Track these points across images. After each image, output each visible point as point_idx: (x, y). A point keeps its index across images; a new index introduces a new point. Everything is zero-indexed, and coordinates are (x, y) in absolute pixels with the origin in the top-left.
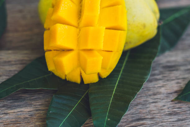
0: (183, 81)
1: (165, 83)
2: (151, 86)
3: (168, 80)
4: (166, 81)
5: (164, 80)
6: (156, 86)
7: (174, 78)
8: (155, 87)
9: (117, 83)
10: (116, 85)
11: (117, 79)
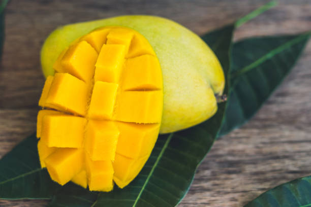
0: (242, 196)
1: (213, 198)
2: (191, 202)
3: (219, 192)
4: (215, 195)
5: (212, 193)
6: (199, 202)
7: (229, 190)
8: (196, 204)
9: (138, 197)
10: (136, 201)
11: (141, 189)
